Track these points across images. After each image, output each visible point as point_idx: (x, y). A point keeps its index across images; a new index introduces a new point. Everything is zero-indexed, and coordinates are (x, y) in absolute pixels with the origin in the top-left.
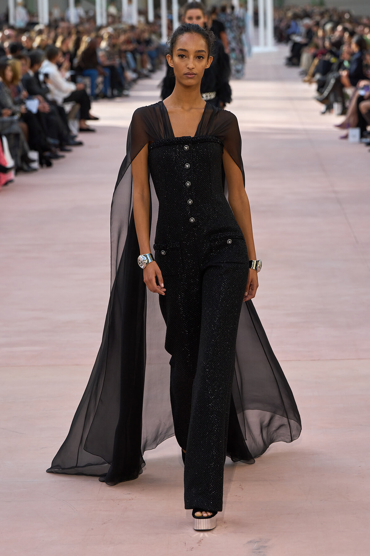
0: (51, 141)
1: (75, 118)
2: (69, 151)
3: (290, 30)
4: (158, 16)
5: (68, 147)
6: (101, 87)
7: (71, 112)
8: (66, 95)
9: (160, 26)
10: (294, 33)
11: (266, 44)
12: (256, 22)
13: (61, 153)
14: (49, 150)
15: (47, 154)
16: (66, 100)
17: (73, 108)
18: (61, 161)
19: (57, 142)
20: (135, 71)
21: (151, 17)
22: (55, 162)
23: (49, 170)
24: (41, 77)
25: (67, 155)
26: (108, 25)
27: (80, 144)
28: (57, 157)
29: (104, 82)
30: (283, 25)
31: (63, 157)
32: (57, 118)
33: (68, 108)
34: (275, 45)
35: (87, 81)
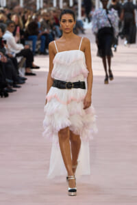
0: (8, 81)
1: (23, 66)
2: (19, 87)
4: (75, 3)
5: (19, 85)
6: (39, 47)
7: (20, 62)
8: (18, 52)
9: (77, 9)
13: (14, 89)
14: (6, 86)
16: (18, 55)
17: (22, 60)
18: (14, 93)
19: (12, 81)
21: (71, 3)
23: (7, 99)
25: (17, 89)
26: (44, 7)
28: (12, 91)
29: (41, 44)
31: (15, 91)
32: (12, 66)
33: (19, 60)
35: (30, 43)
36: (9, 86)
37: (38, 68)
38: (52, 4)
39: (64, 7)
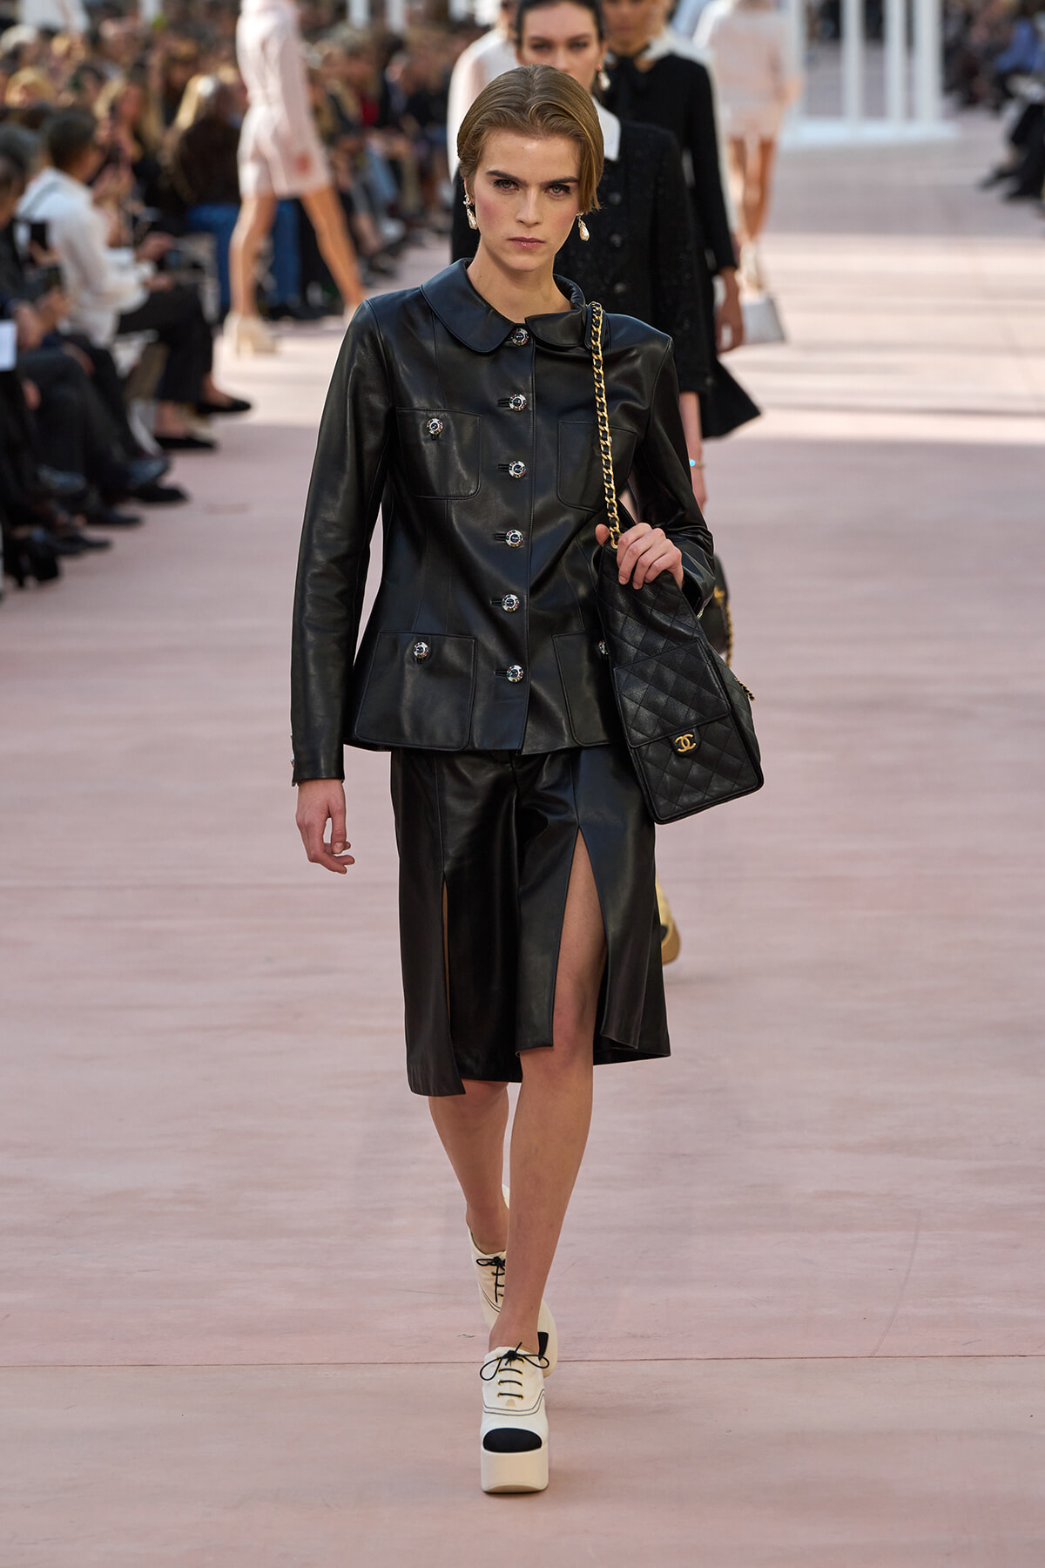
2: (131, 522)
3: (1005, 61)
5: (127, 510)
7: (134, 370)
10: (1022, 70)
11: (910, 112)
12: (874, 27)
13: (94, 533)
14: (41, 517)
15: (37, 533)
17: (146, 354)
18: (91, 560)
19: (77, 484)
20: (394, 212)
22: (67, 565)
24: (22, 234)
25: (118, 537)
27: (174, 496)
30: (978, 36)
31: (102, 546)
32: (84, 397)
33: (127, 355)
34: (947, 116)
35: (201, 249)
36: (62, 517)
37: (240, 406)
38: (341, 12)
39: (412, 18)
